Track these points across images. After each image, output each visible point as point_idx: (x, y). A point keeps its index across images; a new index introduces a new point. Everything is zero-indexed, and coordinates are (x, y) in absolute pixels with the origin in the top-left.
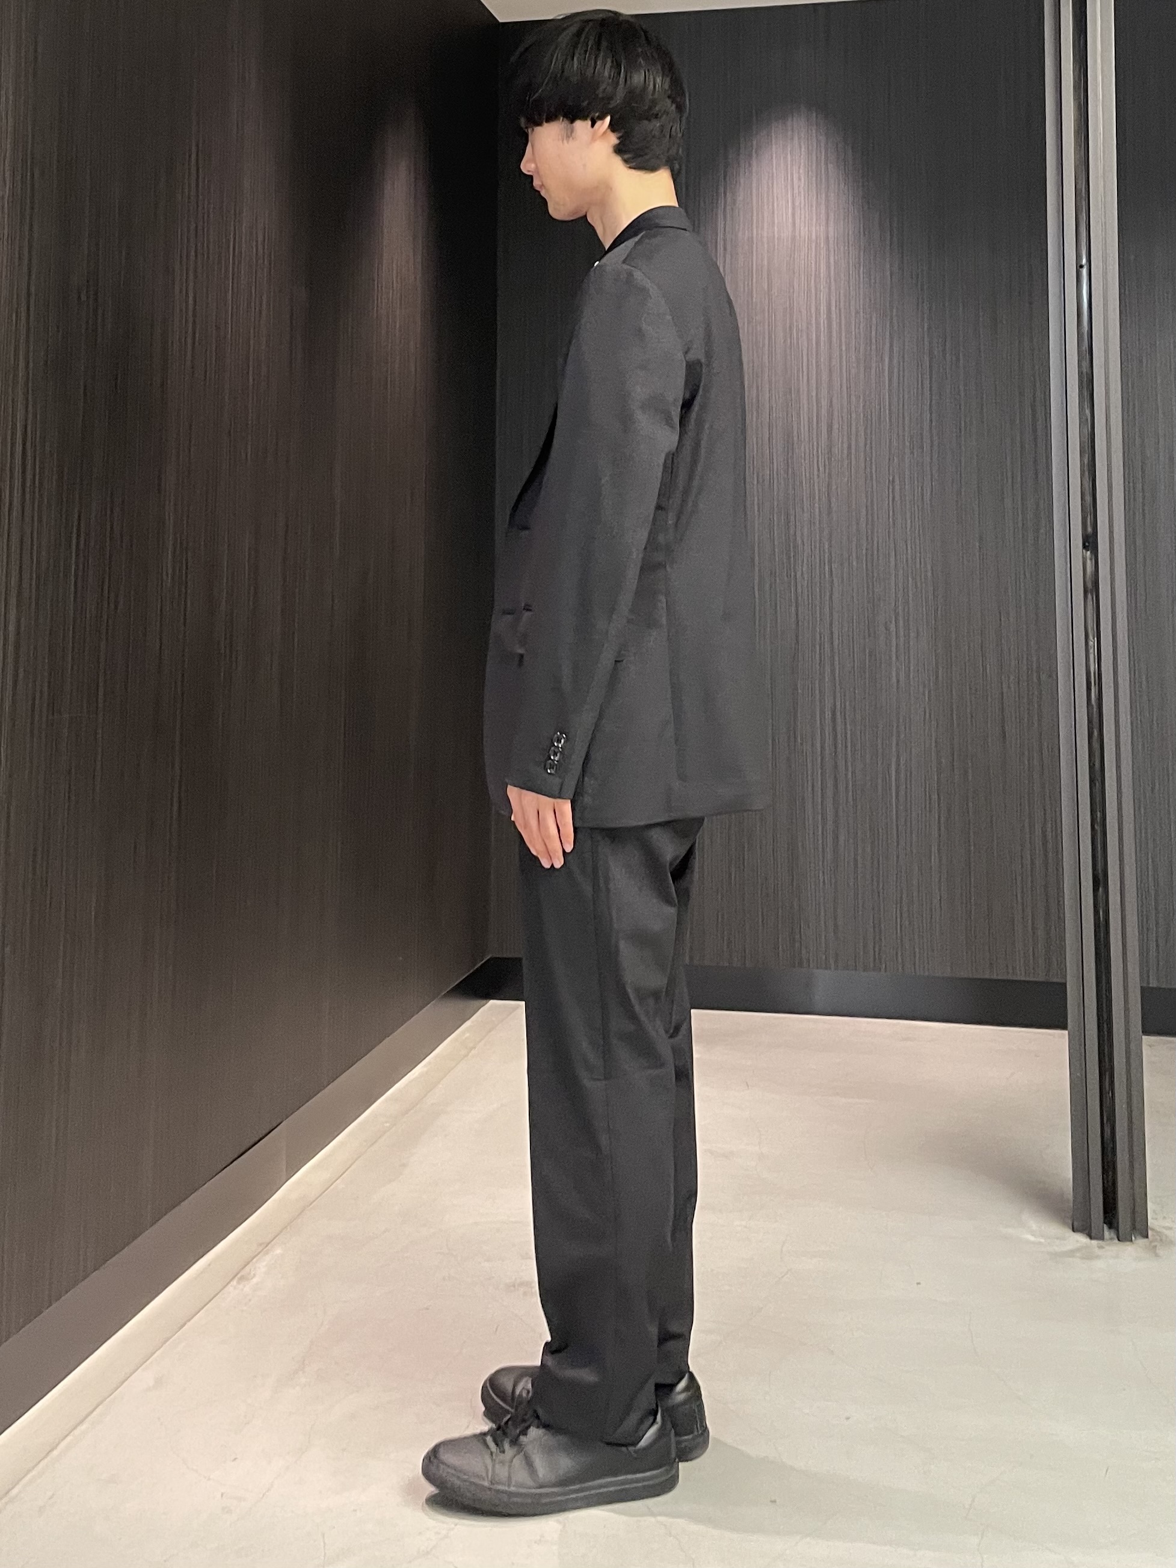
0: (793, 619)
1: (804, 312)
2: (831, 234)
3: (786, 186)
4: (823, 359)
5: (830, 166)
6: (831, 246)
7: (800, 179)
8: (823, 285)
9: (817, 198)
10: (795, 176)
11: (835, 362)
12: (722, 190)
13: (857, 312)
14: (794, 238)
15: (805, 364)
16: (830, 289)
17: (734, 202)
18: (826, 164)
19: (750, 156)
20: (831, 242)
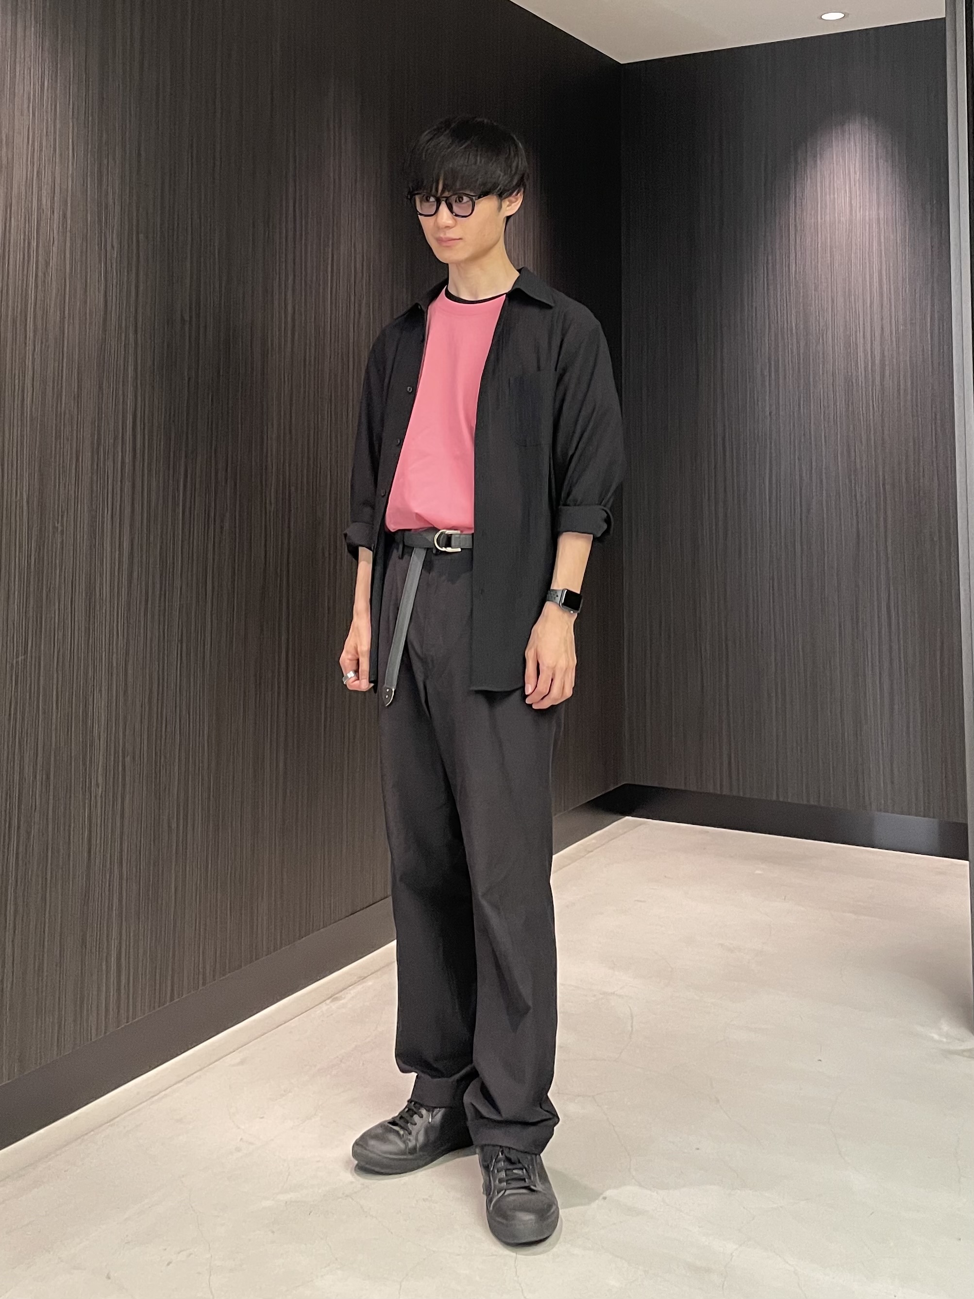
0: (854, 530)
1: (860, 280)
2: (882, 216)
3: (844, 179)
4: (876, 317)
5: (881, 162)
6: (882, 226)
7: (855, 173)
8: (875, 260)
9: (870, 187)
10: (852, 170)
11: (886, 322)
12: (792, 185)
13: (904, 280)
14: (851, 221)
15: (861, 323)
16: (881, 262)
17: (803, 192)
18: (877, 159)
19: (815, 156)
20: (882, 222)
